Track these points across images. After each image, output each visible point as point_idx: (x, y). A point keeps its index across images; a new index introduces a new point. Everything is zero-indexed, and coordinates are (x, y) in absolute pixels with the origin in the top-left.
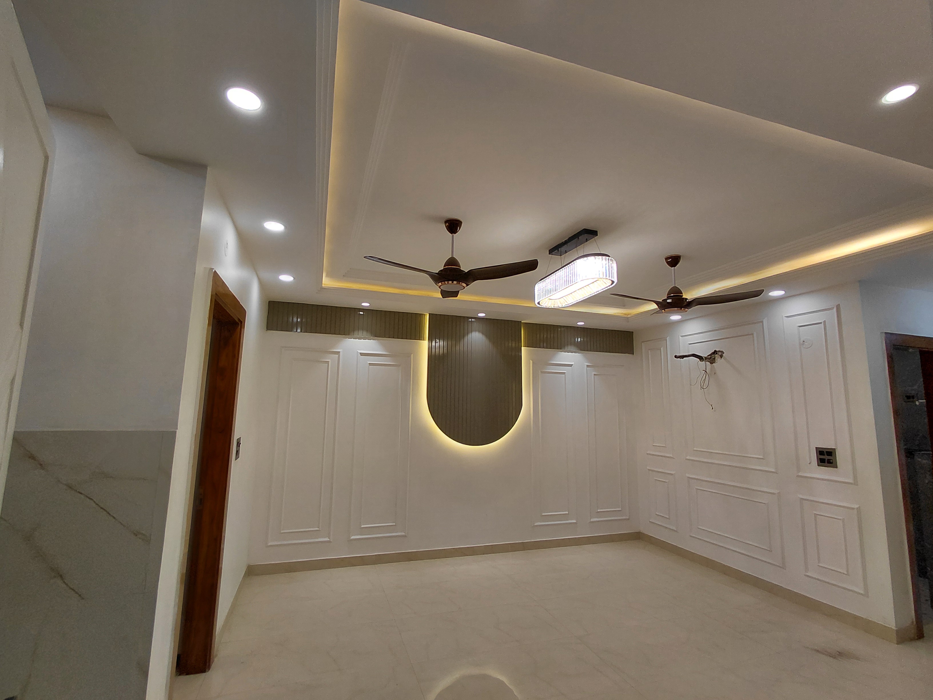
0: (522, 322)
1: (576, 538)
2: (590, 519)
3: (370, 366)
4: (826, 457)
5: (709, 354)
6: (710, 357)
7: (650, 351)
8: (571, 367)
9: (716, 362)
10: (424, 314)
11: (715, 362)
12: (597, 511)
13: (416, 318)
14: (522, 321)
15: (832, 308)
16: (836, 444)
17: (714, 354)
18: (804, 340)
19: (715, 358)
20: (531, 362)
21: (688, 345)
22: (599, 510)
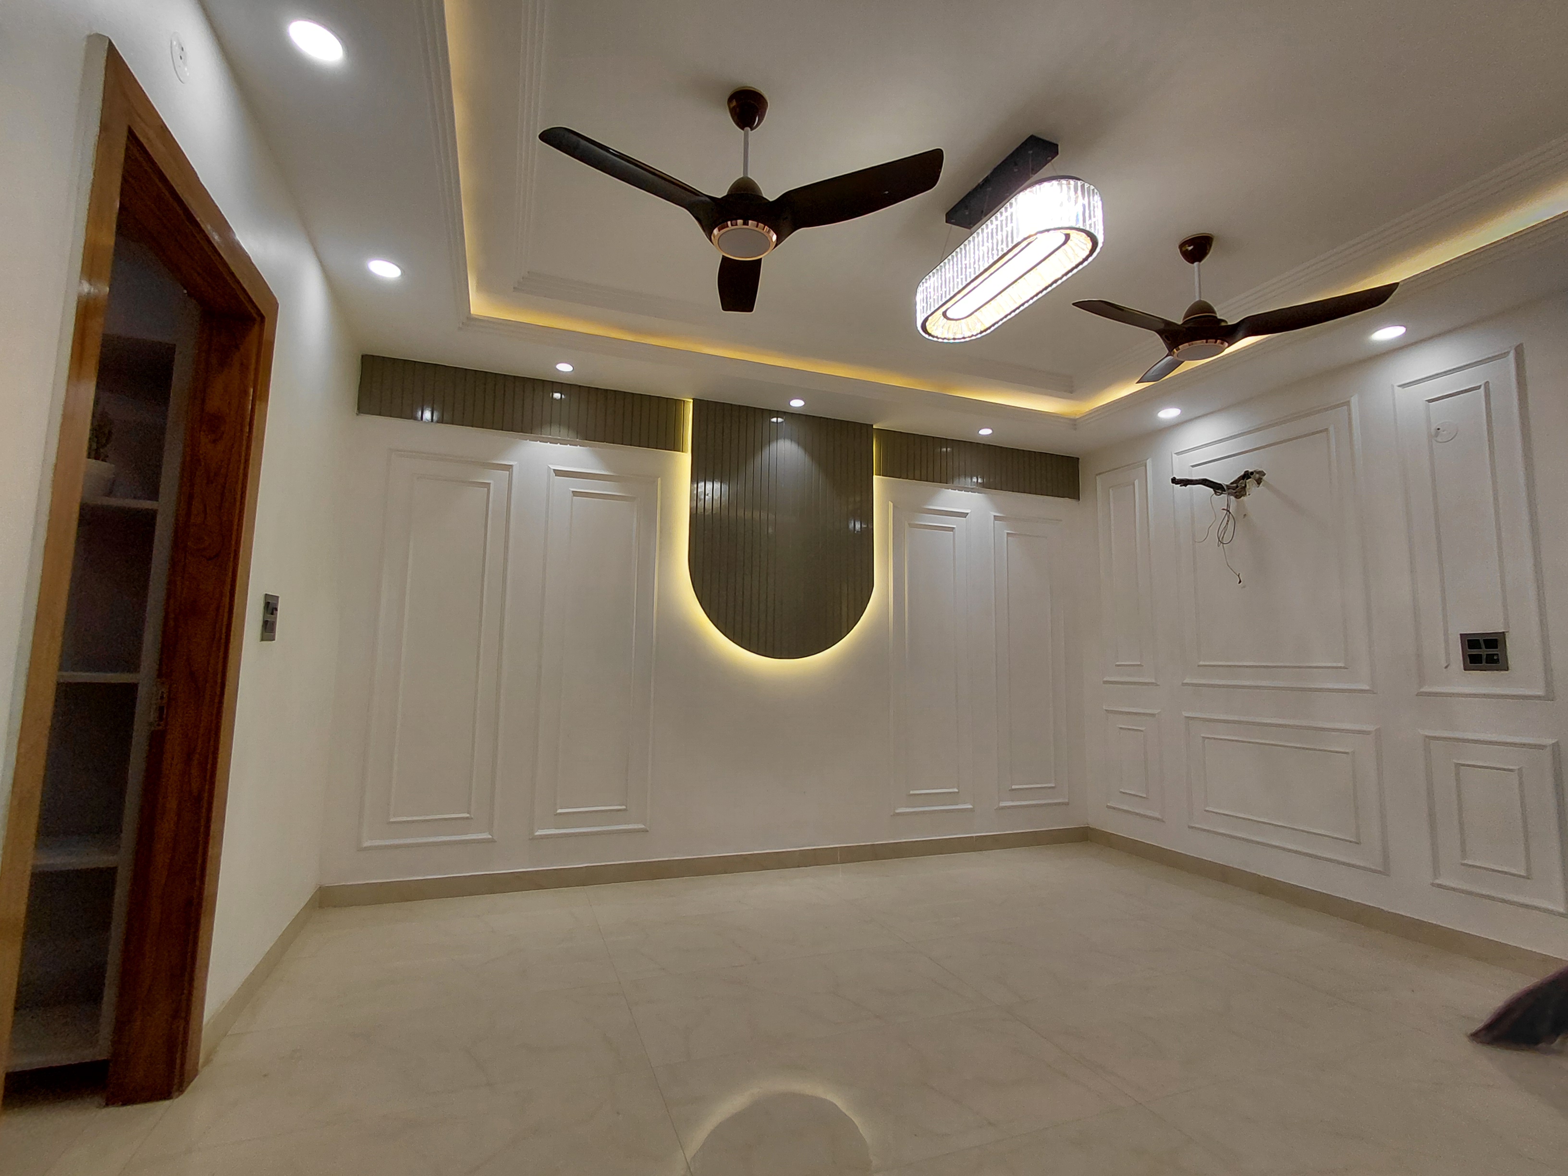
0: (874, 427)
1: (973, 837)
2: (999, 803)
3: (575, 497)
4: (1484, 652)
5: (1232, 481)
6: (1235, 485)
7: (1112, 490)
8: (965, 519)
9: (1247, 494)
10: (684, 401)
11: (1244, 493)
12: (1010, 788)
13: (671, 407)
14: (876, 423)
15: (1505, 355)
16: (1507, 623)
17: (1243, 480)
18: (1438, 427)
19: (1246, 485)
20: (891, 504)
21: (1191, 467)
22: (1014, 787)
